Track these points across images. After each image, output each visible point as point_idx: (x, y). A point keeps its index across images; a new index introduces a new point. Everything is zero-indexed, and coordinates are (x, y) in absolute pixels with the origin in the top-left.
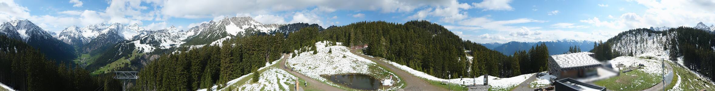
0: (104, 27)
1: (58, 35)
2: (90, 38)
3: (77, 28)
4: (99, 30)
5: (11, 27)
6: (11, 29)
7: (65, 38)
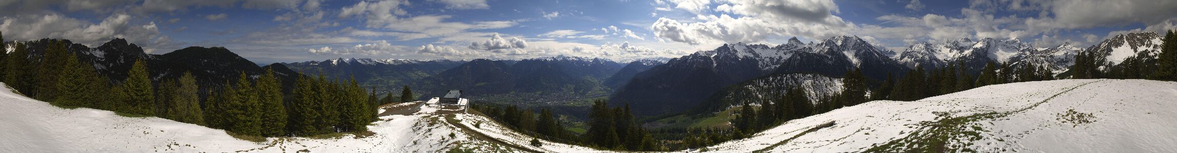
0: (968, 44)
1: (898, 56)
2: (947, 61)
3: (926, 45)
4: (961, 49)
5: (835, 47)
6: (835, 49)
7: (909, 60)
